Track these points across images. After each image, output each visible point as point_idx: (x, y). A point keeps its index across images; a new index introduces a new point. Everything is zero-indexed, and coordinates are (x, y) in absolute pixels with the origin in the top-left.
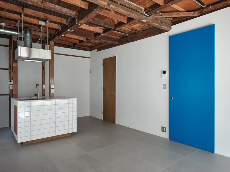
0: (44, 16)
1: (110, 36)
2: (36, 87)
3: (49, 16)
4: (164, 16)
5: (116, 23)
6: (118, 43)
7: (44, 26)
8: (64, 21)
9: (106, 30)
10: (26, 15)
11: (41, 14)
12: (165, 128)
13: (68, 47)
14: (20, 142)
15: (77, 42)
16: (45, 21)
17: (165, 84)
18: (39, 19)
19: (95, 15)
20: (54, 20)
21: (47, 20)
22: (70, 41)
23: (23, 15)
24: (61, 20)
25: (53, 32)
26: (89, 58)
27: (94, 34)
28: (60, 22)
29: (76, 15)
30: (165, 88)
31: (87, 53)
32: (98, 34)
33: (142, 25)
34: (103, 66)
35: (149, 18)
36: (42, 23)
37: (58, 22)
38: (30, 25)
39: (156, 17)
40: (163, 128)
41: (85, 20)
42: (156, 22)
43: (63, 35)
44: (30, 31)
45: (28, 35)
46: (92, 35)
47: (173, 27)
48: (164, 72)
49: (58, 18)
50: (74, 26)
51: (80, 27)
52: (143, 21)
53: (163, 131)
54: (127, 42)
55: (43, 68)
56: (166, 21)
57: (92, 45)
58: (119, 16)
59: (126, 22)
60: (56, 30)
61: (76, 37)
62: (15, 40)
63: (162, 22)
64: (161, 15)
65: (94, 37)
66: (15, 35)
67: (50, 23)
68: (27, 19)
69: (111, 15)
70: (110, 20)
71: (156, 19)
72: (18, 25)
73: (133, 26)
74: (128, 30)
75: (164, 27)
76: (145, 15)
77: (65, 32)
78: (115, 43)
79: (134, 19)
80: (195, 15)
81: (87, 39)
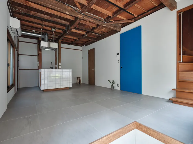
0: (54, 26)
1: (91, 36)
2: (51, 64)
3: (56, 25)
4: (115, 23)
5: (91, 28)
6: (95, 40)
7: (55, 32)
8: (64, 28)
9: (87, 33)
10: (45, 25)
11: (52, 25)
12: (119, 84)
13: (69, 44)
14: (42, 89)
15: (73, 40)
16: (54, 28)
17: (118, 61)
18: (51, 27)
19: (78, 23)
20: (59, 28)
21: (55, 28)
22: (69, 40)
23: (43, 25)
24: (62, 27)
25: (59, 35)
26: (81, 50)
27: (82, 35)
28: (62, 28)
29: (69, 24)
30: (118, 63)
31: (80, 48)
32: (83, 35)
33: (106, 29)
34: (88, 54)
35: (107, 24)
36: (53, 30)
37: (61, 28)
38: (47, 31)
39: (111, 23)
40: (118, 84)
41: (73, 26)
42: (111, 26)
43: (64, 36)
44: (48, 34)
45: (46, 36)
46: (80, 36)
47: (122, 29)
48: (118, 54)
49: (61, 26)
50: (69, 30)
51: (72, 31)
52: (104, 25)
53: (118, 86)
54: (100, 39)
55: (56, 56)
56: (118, 26)
57: (82, 43)
58: (92, 24)
59: (96, 27)
60: (61, 33)
61: (72, 38)
62: (40, 39)
63: (115, 26)
64: (114, 22)
65: (82, 37)
66: (40, 37)
67: (57, 30)
68: (46, 27)
69: (87, 23)
70: (88, 27)
71: (111, 24)
72: (41, 31)
73: (102, 30)
74: (100, 32)
75: (117, 29)
76: (105, 23)
77: (65, 34)
78: (94, 40)
79: (100, 25)
80: (132, 22)
81: (78, 39)
